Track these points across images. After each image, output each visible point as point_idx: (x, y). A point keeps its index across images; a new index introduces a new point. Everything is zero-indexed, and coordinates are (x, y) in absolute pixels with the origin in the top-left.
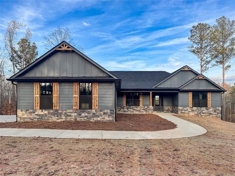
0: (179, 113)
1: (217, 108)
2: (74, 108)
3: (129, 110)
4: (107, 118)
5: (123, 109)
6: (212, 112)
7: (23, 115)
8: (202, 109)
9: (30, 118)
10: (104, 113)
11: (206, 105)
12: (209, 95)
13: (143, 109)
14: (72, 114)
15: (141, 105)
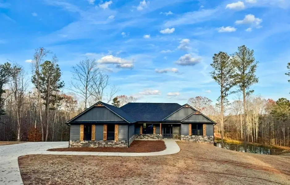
0: (182, 140)
1: (211, 136)
2: (104, 139)
3: (145, 137)
4: (123, 146)
5: (140, 136)
6: (207, 140)
7: (73, 143)
8: (199, 137)
9: (77, 146)
10: (122, 143)
11: (201, 134)
12: (204, 126)
13: (156, 137)
14: (102, 143)
15: (154, 133)
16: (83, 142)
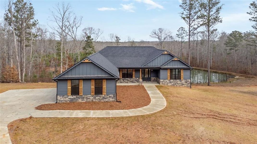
0: (161, 84)
1: (188, 80)
2: (92, 94)
3: (124, 81)
4: (111, 100)
6: (184, 83)
8: (177, 81)
9: (65, 100)
10: (110, 97)
11: (179, 78)
12: (182, 71)
13: (136, 80)
14: (90, 98)
15: (134, 77)
16: (71, 97)
